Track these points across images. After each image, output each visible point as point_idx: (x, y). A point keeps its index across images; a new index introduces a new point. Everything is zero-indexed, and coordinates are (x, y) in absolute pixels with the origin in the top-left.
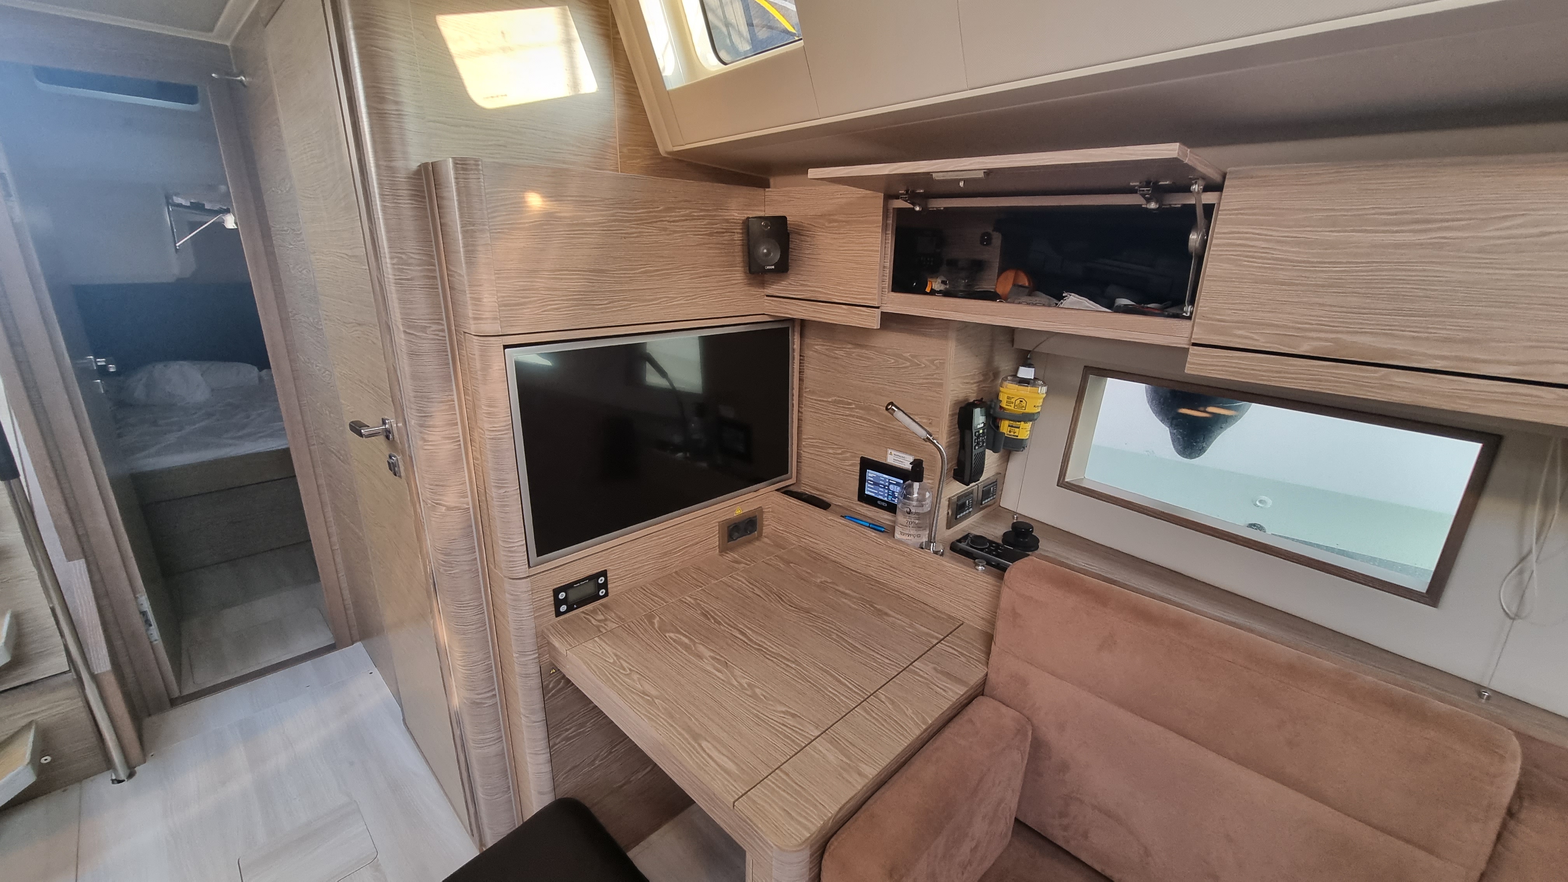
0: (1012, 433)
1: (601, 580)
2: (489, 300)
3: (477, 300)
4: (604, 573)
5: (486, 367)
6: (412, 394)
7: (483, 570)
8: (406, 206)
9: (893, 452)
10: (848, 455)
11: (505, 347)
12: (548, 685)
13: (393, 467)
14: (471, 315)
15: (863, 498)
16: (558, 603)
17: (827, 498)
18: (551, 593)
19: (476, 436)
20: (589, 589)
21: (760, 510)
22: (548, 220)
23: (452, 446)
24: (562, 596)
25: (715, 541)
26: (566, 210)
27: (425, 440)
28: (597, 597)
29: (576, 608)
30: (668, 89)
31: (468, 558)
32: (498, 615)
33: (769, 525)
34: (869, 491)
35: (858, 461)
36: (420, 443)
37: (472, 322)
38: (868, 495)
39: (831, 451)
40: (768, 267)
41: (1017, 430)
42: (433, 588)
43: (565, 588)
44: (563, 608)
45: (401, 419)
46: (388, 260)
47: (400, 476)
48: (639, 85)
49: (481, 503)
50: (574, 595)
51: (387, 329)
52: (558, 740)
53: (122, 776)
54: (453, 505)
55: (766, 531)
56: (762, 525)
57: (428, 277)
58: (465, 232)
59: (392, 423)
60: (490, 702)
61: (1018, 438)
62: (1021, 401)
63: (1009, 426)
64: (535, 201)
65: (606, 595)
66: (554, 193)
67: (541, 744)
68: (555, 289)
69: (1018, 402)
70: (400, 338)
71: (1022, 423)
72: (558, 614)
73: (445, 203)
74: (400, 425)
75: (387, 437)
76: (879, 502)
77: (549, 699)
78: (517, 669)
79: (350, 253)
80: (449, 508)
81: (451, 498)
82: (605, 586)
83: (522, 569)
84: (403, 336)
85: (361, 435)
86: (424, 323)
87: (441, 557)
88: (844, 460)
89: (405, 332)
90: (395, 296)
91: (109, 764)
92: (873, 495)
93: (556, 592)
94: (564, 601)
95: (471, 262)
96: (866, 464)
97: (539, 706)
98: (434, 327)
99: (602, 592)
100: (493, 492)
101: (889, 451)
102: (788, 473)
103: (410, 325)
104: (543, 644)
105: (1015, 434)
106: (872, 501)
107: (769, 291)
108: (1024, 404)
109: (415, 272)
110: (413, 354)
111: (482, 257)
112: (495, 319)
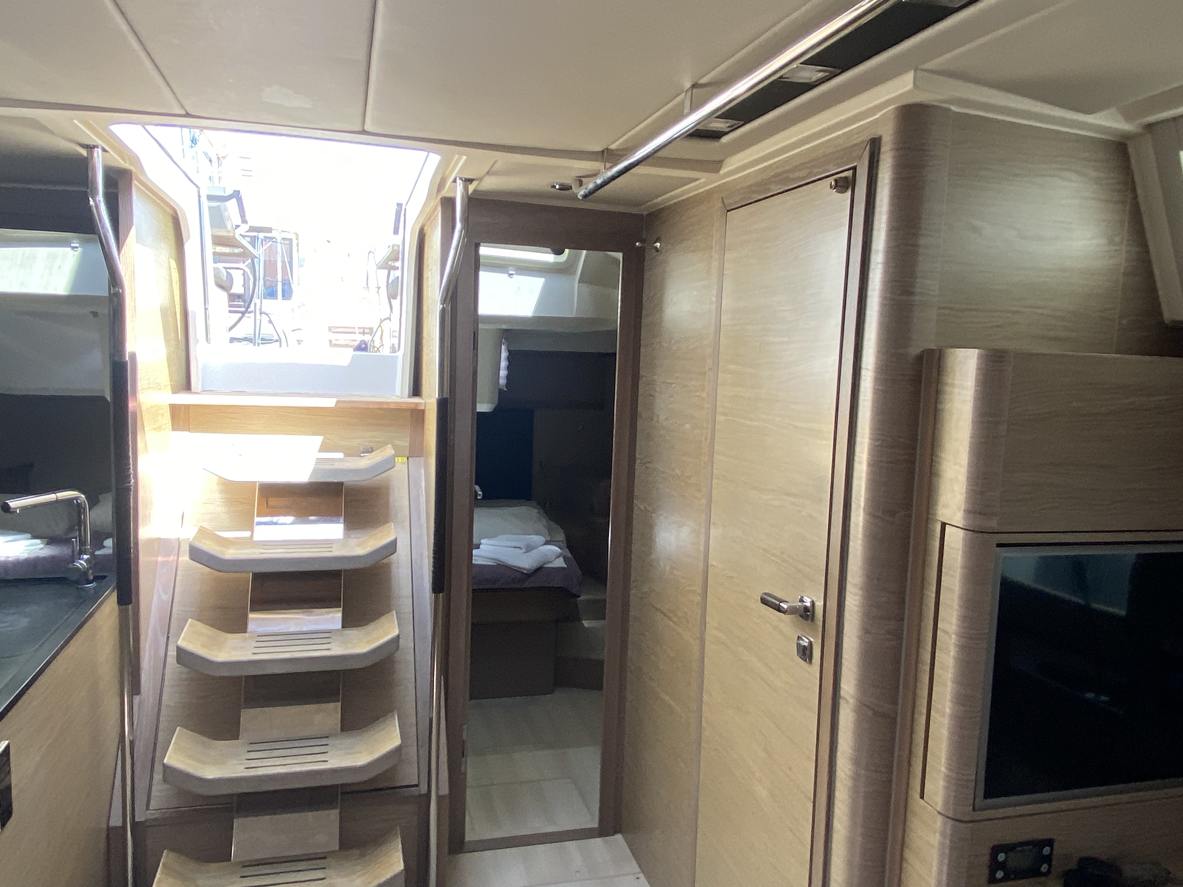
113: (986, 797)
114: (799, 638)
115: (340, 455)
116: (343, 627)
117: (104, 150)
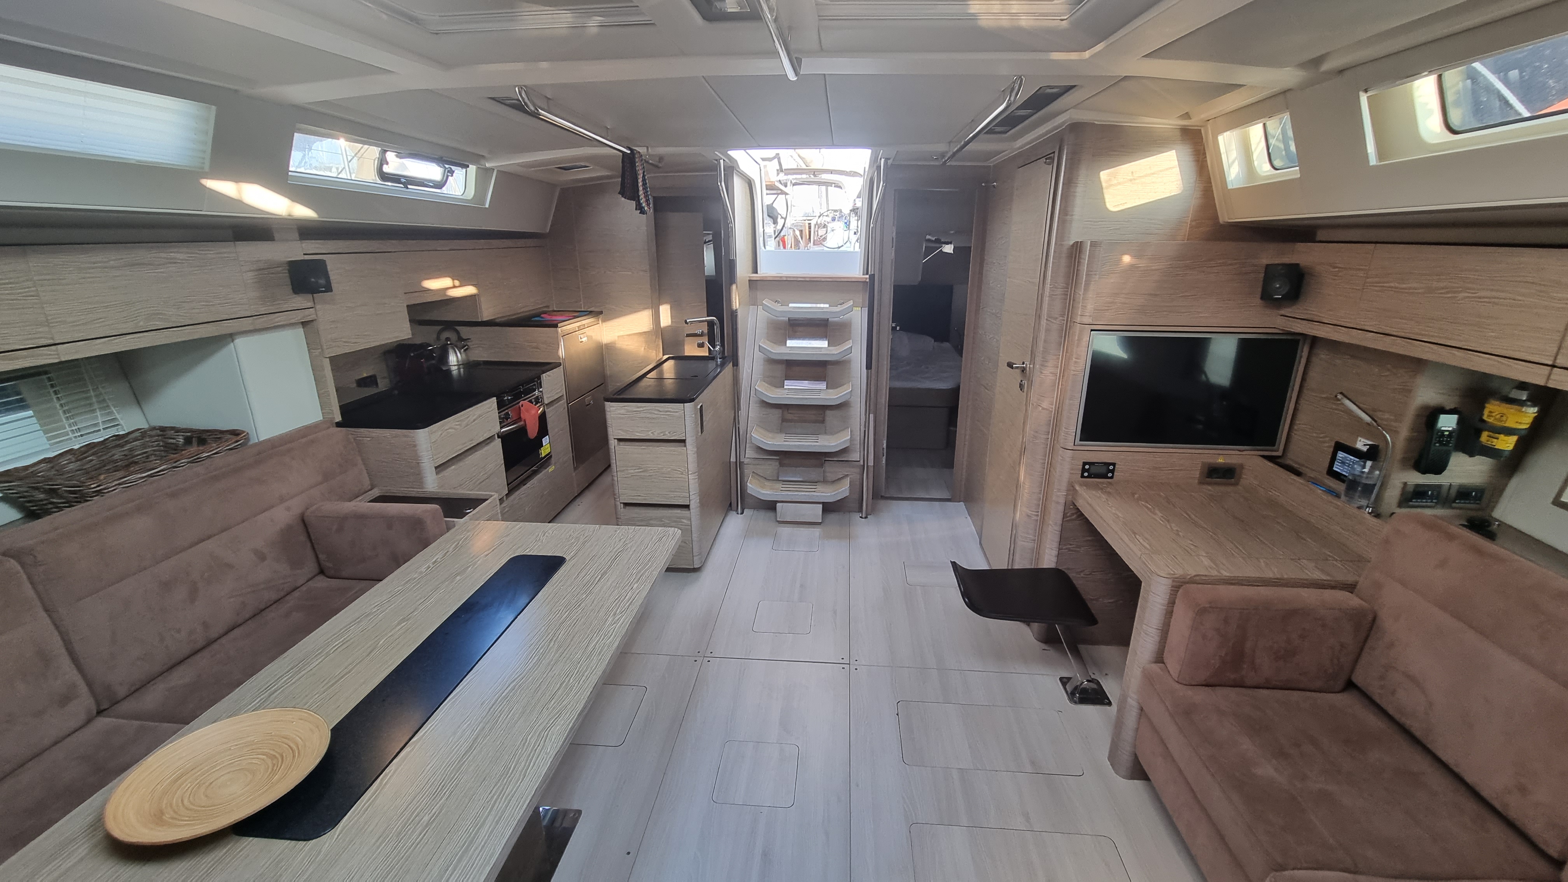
0: (1489, 443)
1: (1111, 467)
2: (1090, 307)
3: (1084, 307)
4: (1114, 464)
5: (1079, 340)
6: (1041, 349)
7: (1051, 444)
8: (1063, 262)
9: (1363, 440)
10: (1327, 439)
11: (1092, 330)
12: (1067, 513)
13: (1021, 386)
14: (1079, 314)
15: (1331, 473)
16: (1084, 470)
17: (1302, 469)
18: (1082, 464)
19: (1066, 374)
20: (1103, 470)
21: (1242, 466)
22: (1132, 267)
23: (1053, 378)
24: (1087, 467)
25: (1197, 474)
26: (1142, 263)
27: (1041, 373)
28: (1105, 476)
29: (1093, 478)
30: (1229, 188)
31: (1045, 437)
32: (1052, 469)
33: (1248, 479)
34: (1337, 468)
35: (1333, 444)
36: (1039, 373)
37: (1079, 317)
38: (1335, 471)
39: (1314, 435)
40: (1276, 297)
41: (1495, 440)
42: (1023, 451)
43: (1090, 464)
44: (1086, 474)
45: (1032, 363)
46: (1049, 286)
47: (1023, 392)
48: (1213, 184)
49: (1059, 411)
50: (1094, 470)
51: (1039, 317)
52: (1065, 547)
53: (864, 517)
54: (1045, 407)
55: (1242, 482)
56: (1240, 477)
57: (1065, 294)
58: (1087, 275)
59: (1028, 365)
60: (1035, 518)
61: (1495, 447)
62: (1501, 416)
63: (1488, 436)
64: (1127, 259)
65: (1112, 477)
66: (1137, 255)
67: (1055, 545)
68: (1125, 304)
69: (1498, 416)
70: (1044, 322)
71: (1502, 435)
72: (1082, 476)
73: (1082, 261)
74: (1031, 366)
75: (1023, 371)
76: (1342, 477)
77: (1066, 521)
78: (1054, 498)
79: (1031, 280)
80: (1043, 409)
81: (1045, 405)
82: (1113, 471)
83: (1070, 445)
84: (1045, 321)
85: (1012, 368)
86: (1057, 316)
87: (1032, 433)
88: (1324, 442)
89: (1047, 320)
90: (1047, 302)
91: (861, 511)
92: (1339, 471)
93: (1085, 464)
94: (1087, 471)
95: (1086, 289)
96: (1340, 447)
97: (1060, 522)
98: (1061, 318)
99: (1110, 475)
100: (1067, 402)
101: (1359, 438)
102: (1274, 446)
103: (1050, 317)
104: (1071, 489)
105: (1493, 444)
106: (1338, 476)
107: (1282, 312)
108: (1504, 418)
109: (1059, 291)
110: (1048, 330)
111: (1092, 287)
112: (1090, 316)
113: (1080, 440)
114: (1021, 381)
115: (827, 306)
116: (827, 388)
117: (724, 160)
